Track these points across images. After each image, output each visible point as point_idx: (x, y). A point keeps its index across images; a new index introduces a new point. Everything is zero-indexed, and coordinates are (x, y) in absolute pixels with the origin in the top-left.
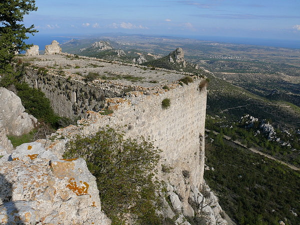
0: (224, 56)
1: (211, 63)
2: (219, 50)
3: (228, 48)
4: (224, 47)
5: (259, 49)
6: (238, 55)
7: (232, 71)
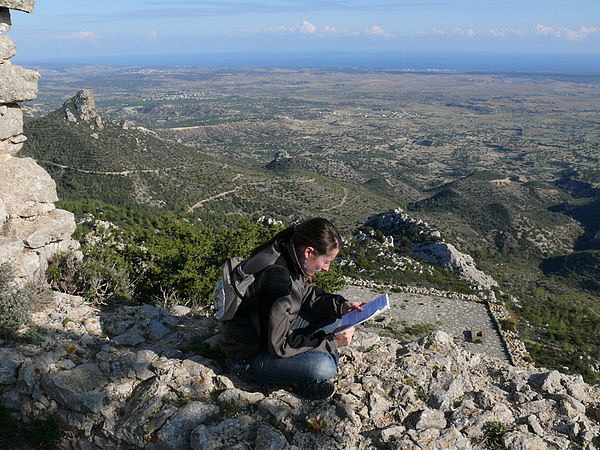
0: (170, 93)
1: (146, 111)
2: (157, 84)
3: (176, 77)
4: (167, 76)
5: (235, 73)
6: (197, 89)
7: (190, 123)
